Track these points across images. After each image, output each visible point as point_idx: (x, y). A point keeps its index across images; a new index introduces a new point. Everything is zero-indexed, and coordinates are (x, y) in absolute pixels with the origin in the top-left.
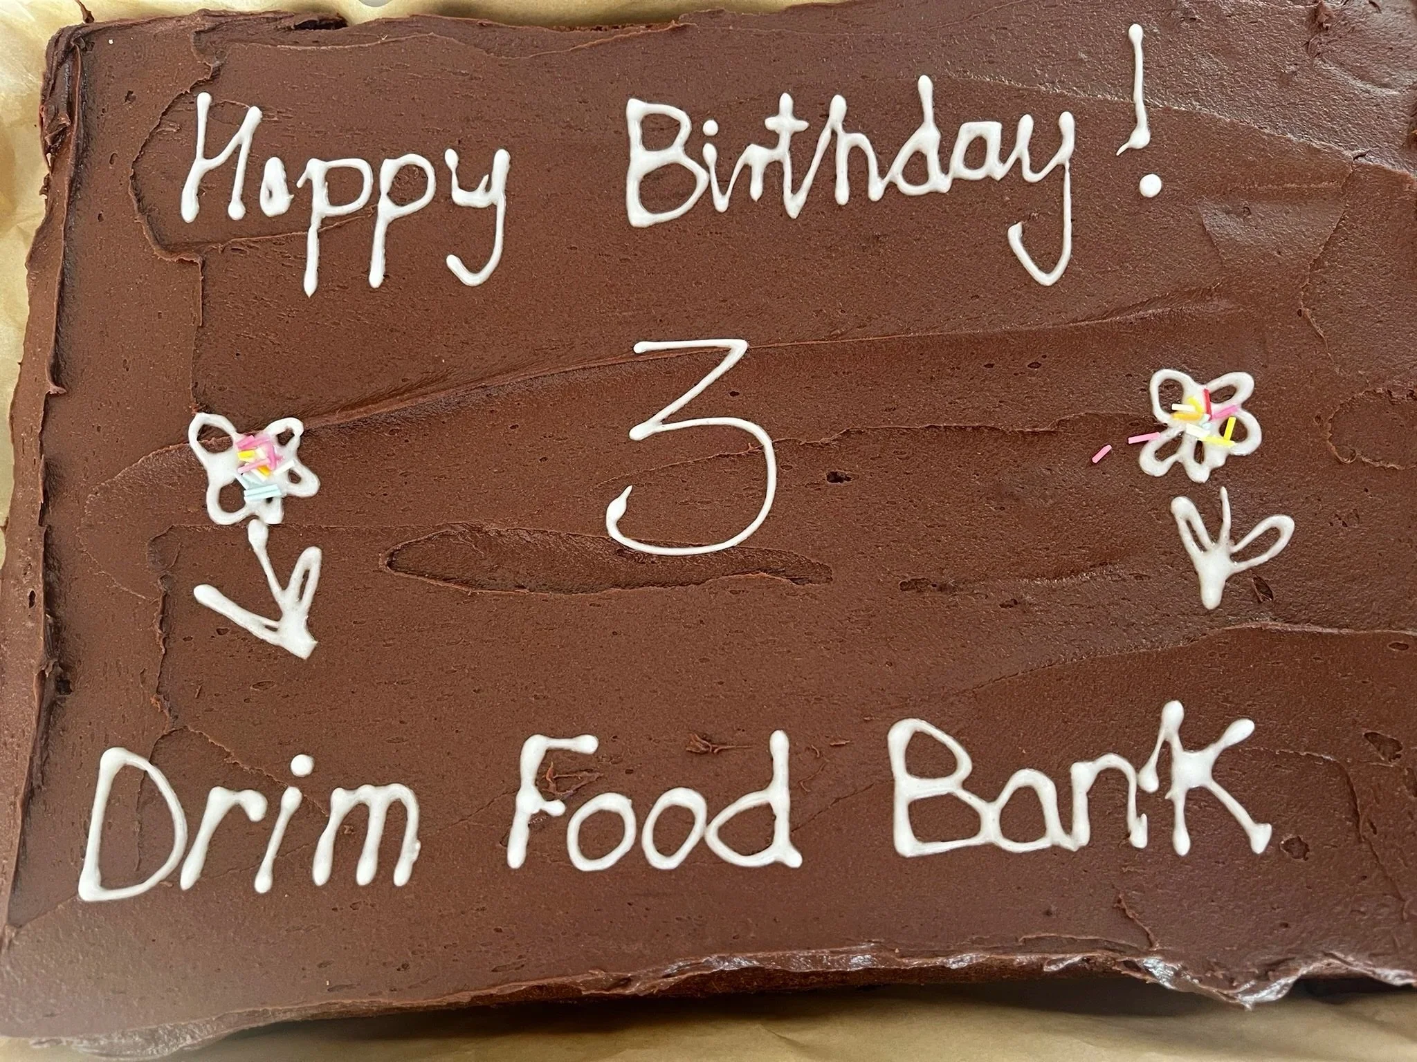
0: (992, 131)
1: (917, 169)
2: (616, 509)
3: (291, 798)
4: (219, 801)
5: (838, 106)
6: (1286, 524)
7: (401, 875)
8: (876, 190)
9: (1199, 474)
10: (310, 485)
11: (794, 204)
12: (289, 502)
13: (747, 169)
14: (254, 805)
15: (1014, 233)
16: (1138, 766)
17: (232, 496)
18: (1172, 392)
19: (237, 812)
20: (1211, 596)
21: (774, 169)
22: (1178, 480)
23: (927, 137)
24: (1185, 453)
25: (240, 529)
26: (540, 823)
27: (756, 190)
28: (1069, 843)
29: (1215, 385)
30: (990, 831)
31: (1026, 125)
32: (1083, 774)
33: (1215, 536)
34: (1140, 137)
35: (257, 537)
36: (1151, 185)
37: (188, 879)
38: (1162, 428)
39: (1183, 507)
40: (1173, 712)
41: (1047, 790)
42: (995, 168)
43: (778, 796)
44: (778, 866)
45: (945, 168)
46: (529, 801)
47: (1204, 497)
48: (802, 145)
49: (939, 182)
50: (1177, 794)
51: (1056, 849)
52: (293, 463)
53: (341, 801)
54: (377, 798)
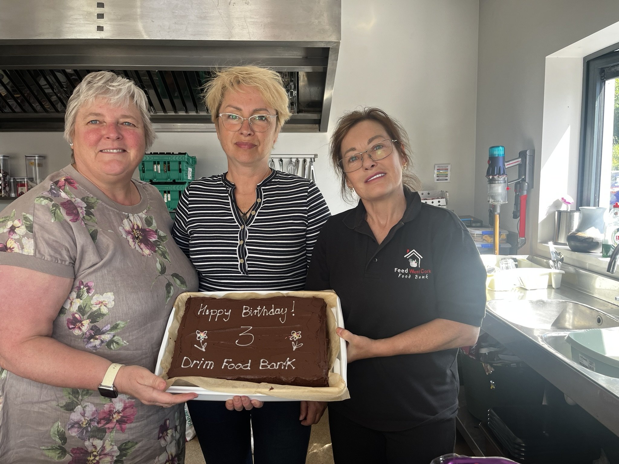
0: (279, 310)
1: (271, 313)
2: (237, 341)
3: (202, 362)
4: (195, 362)
5: (264, 307)
6: (302, 344)
7: (212, 368)
8: (267, 315)
9: (295, 340)
10: (207, 337)
11: (259, 316)
12: (204, 339)
13: (255, 312)
14: (198, 362)
15: (280, 319)
16: (284, 363)
17: (199, 338)
18: (294, 333)
19: (197, 363)
20: (294, 350)
21: (257, 313)
22: (293, 340)
23: (273, 310)
24: (294, 338)
25: (200, 341)
26: (225, 366)
27: (255, 314)
28: (276, 368)
29: (298, 332)
30: (269, 367)
31: (282, 309)
32: (279, 363)
33: (295, 345)
34: (293, 311)
35: (201, 341)
36: (293, 315)
37: (192, 366)
38: (292, 336)
39: (293, 343)
40: (288, 359)
41: (275, 364)
42: (279, 313)
43: (249, 365)
44: (248, 369)
45: (274, 313)
46: (225, 364)
47: (295, 342)
48: (260, 311)
49: (273, 314)
50: (287, 365)
51: (275, 369)
52: (205, 335)
53: (206, 362)
54: (210, 362)
